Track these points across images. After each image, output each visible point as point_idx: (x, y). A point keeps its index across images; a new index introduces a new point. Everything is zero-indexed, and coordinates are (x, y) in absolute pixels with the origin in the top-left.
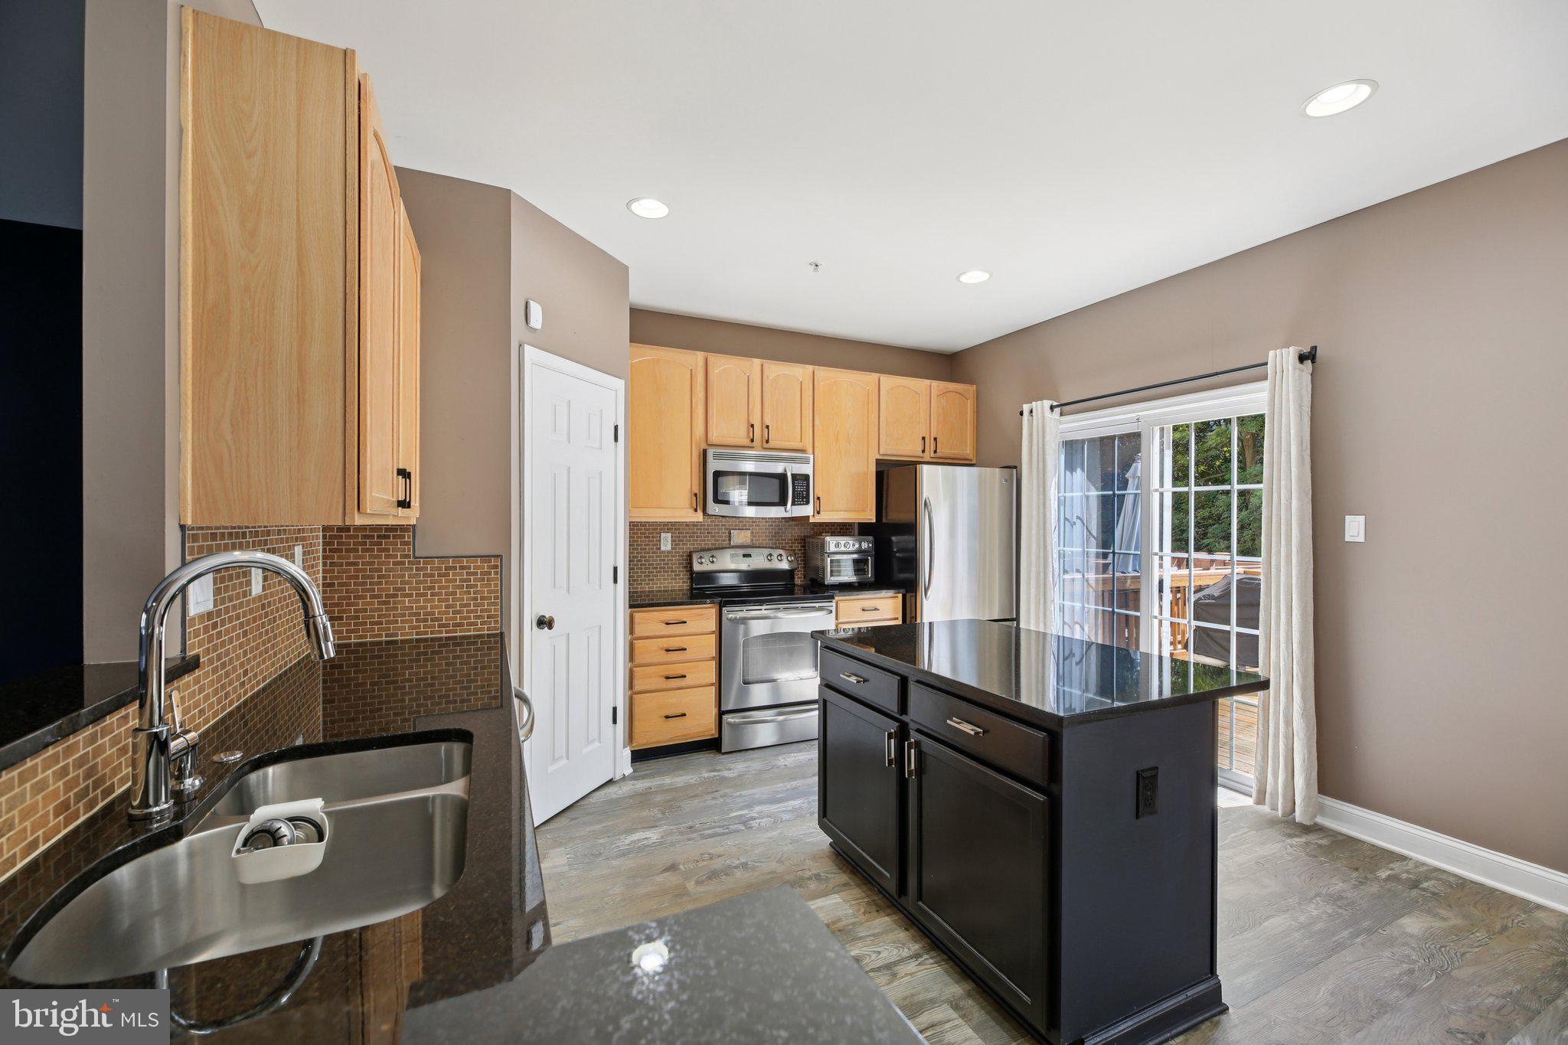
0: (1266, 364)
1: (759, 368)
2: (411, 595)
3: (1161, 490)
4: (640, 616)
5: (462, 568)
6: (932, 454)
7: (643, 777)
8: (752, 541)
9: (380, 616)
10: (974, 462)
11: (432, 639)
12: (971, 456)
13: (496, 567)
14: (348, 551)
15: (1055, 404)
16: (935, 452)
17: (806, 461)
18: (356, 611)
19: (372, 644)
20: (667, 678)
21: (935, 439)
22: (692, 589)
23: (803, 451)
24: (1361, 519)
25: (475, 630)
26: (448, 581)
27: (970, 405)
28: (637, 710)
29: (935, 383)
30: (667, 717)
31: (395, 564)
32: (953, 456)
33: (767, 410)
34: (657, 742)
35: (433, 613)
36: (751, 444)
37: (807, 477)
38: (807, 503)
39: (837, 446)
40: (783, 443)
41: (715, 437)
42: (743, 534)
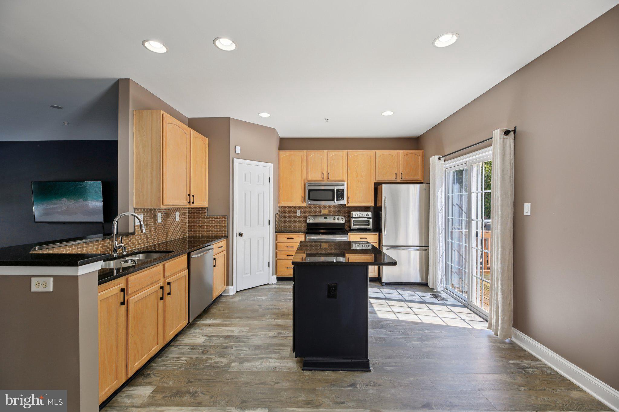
0: (492, 138)
1: (326, 153)
2: (206, 225)
3: (477, 192)
4: (279, 235)
5: (218, 219)
6: (401, 180)
7: (280, 285)
8: (329, 213)
9: (200, 230)
10: (422, 182)
11: (211, 237)
12: (420, 179)
13: (226, 219)
14: (193, 214)
15: (441, 156)
16: (402, 178)
17: (343, 185)
18: (195, 229)
19: (198, 237)
20: (287, 256)
21: (402, 173)
22: (307, 229)
23: (343, 181)
24: (529, 205)
25: (221, 235)
26: (215, 222)
27: (420, 158)
28: (278, 265)
29: (402, 152)
30: (287, 268)
31: (203, 217)
32: (411, 180)
33: (329, 168)
34: (284, 275)
35: (211, 230)
36: (323, 180)
37: (343, 190)
38: (343, 199)
39: (357, 178)
40: (335, 179)
41: (310, 178)
42: (325, 210)
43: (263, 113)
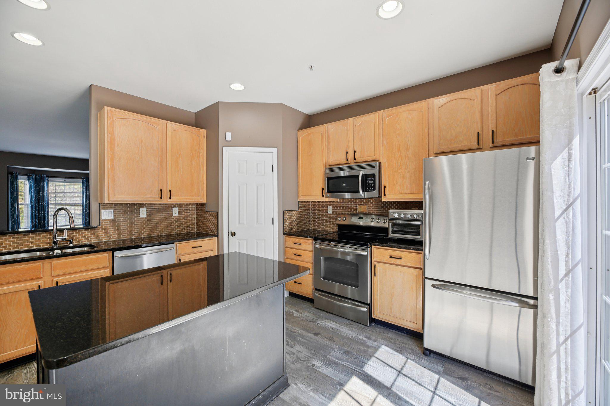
1: (352, 122)
2: (205, 221)
4: (287, 239)
5: (212, 215)
6: (491, 145)
8: (368, 211)
9: (202, 226)
13: (217, 215)
14: (198, 209)
16: (493, 142)
18: (199, 224)
21: (493, 131)
23: (376, 161)
25: (214, 233)
26: (210, 219)
29: (493, 87)
31: (204, 213)
33: (356, 142)
34: (293, 291)
35: (208, 227)
36: (347, 162)
37: (373, 176)
38: (374, 190)
39: (400, 154)
40: (364, 158)
41: (332, 161)
42: (363, 207)
43: (234, 83)
